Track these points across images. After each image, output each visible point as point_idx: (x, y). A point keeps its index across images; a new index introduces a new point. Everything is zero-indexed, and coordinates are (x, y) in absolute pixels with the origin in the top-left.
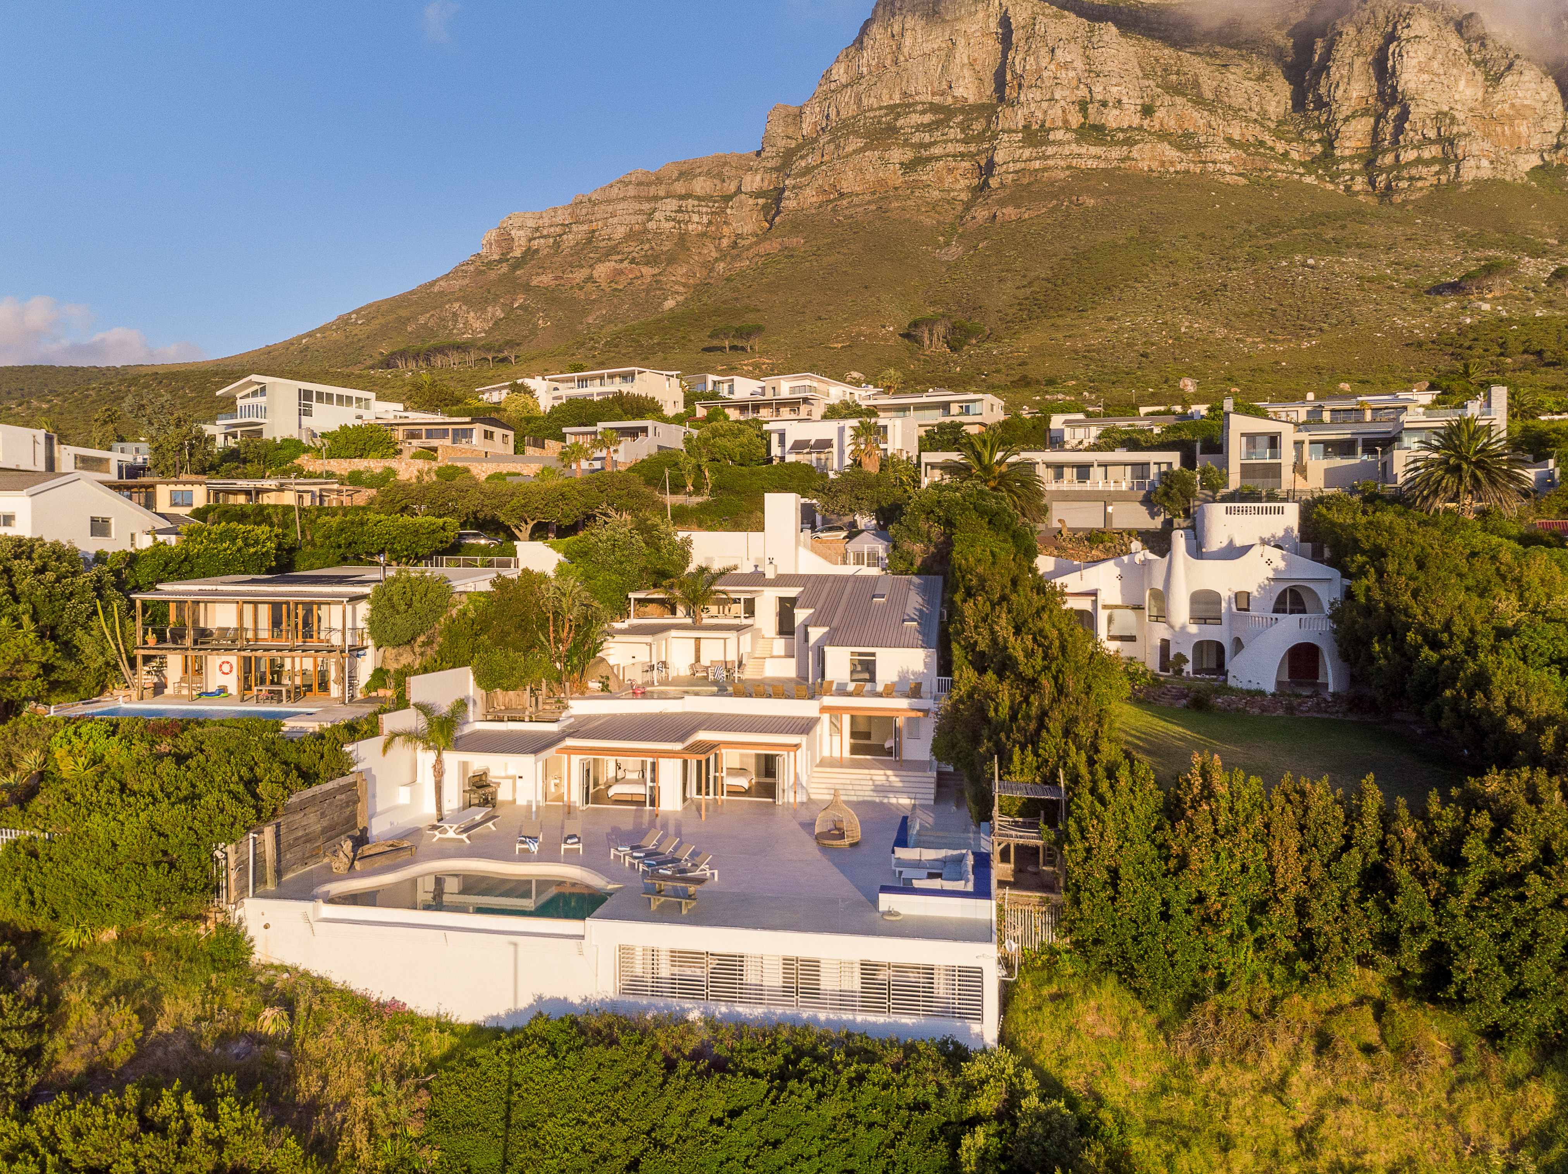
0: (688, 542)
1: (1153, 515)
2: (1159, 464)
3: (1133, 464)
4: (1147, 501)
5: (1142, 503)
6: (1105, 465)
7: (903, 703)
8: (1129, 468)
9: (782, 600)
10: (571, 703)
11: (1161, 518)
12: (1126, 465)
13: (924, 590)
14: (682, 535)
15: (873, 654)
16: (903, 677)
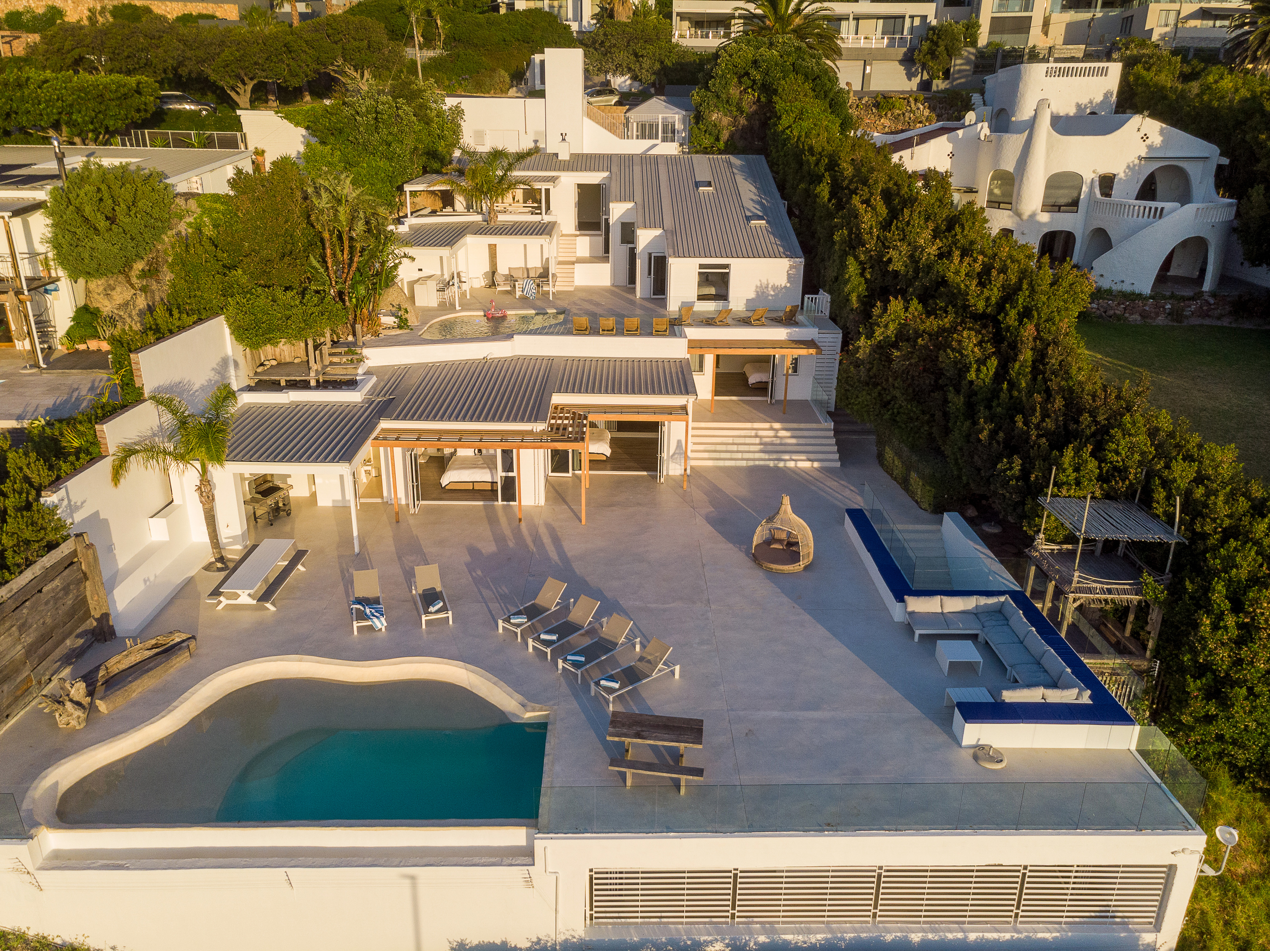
0: (458, 112)
1: (910, 76)
2: (912, 17)
3: (886, 18)
4: (908, 61)
5: (901, 62)
6: (857, 19)
7: (780, 333)
8: (881, 22)
9: (582, 188)
10: (366, 352)
11: (917, 80)
12: (878, 18)
13: (752, 174)
14: (450, 102)
15: (727, 266)
16: (761, 293)
